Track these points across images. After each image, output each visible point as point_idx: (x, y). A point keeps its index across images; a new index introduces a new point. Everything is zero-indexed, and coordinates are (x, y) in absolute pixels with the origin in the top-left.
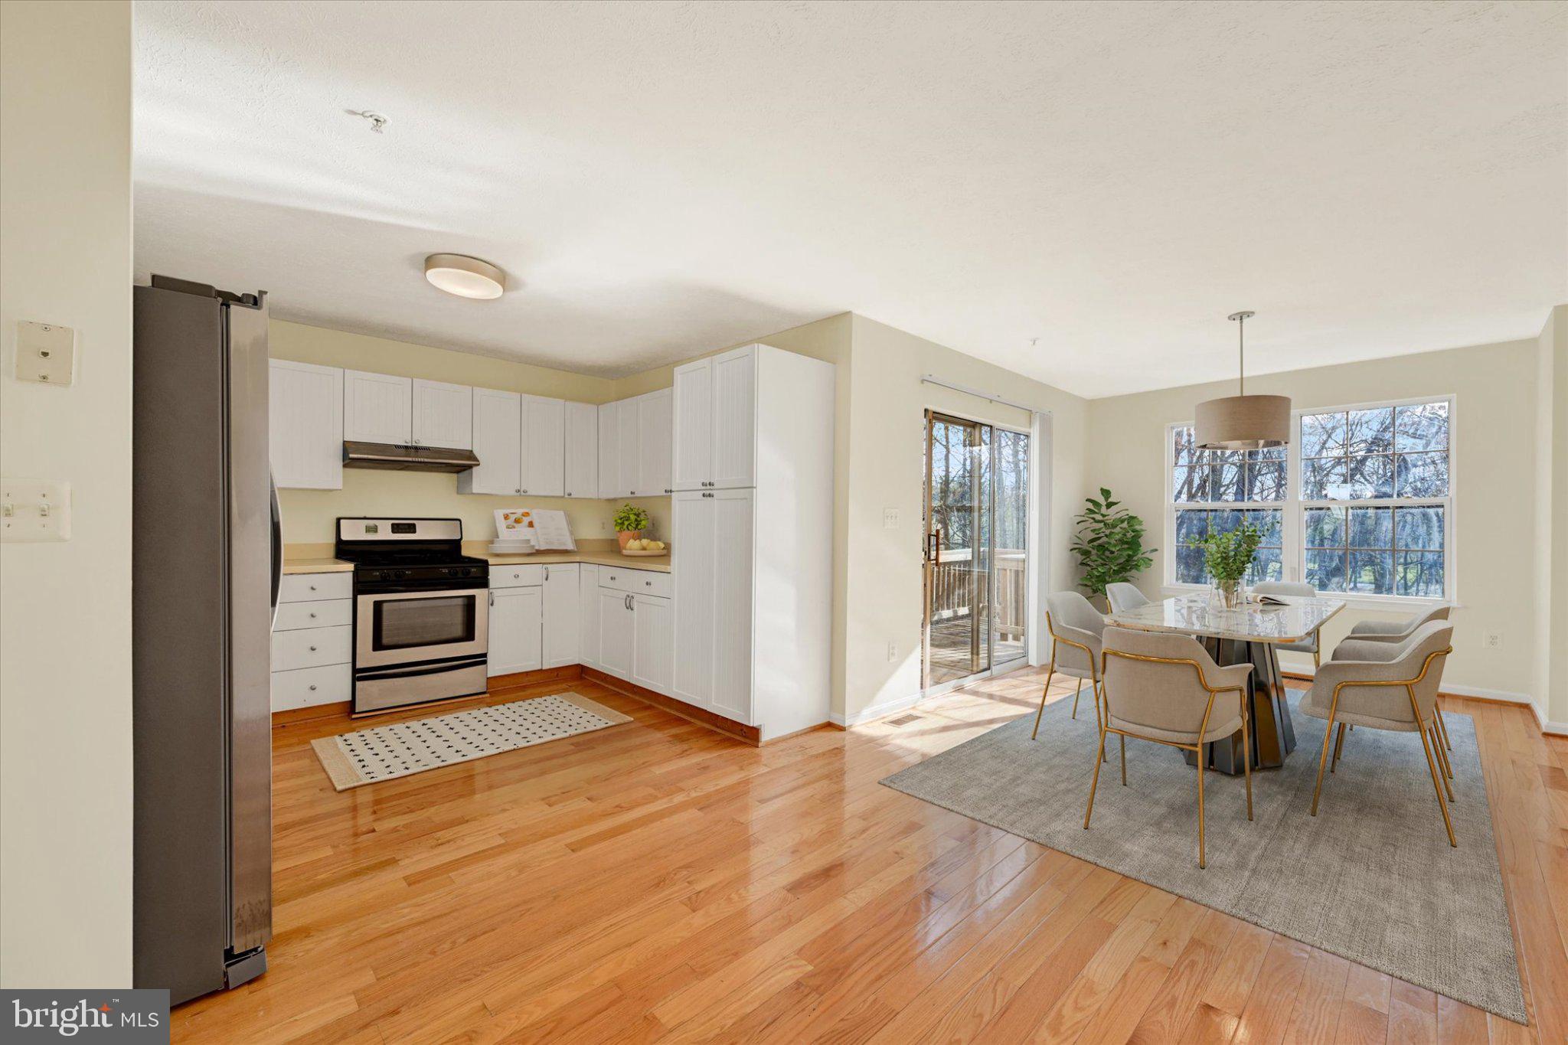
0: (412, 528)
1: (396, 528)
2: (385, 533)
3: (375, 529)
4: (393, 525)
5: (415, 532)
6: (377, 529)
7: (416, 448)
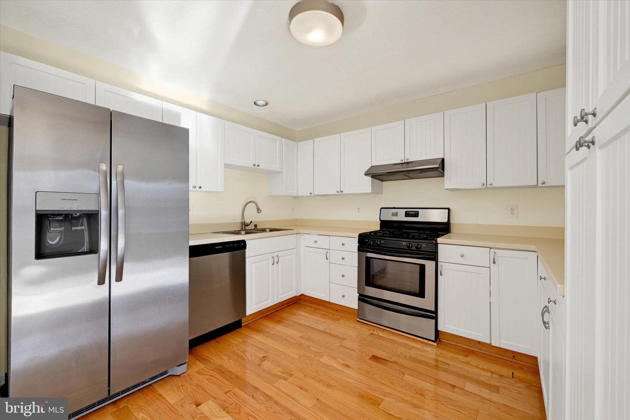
0: (416, 215)
1: (407, 214)
2: (401, 217)
3: (396, 214)
4: (406, 212)
5: (418, 216)
6: (397, 214)
7: (408, 163)
